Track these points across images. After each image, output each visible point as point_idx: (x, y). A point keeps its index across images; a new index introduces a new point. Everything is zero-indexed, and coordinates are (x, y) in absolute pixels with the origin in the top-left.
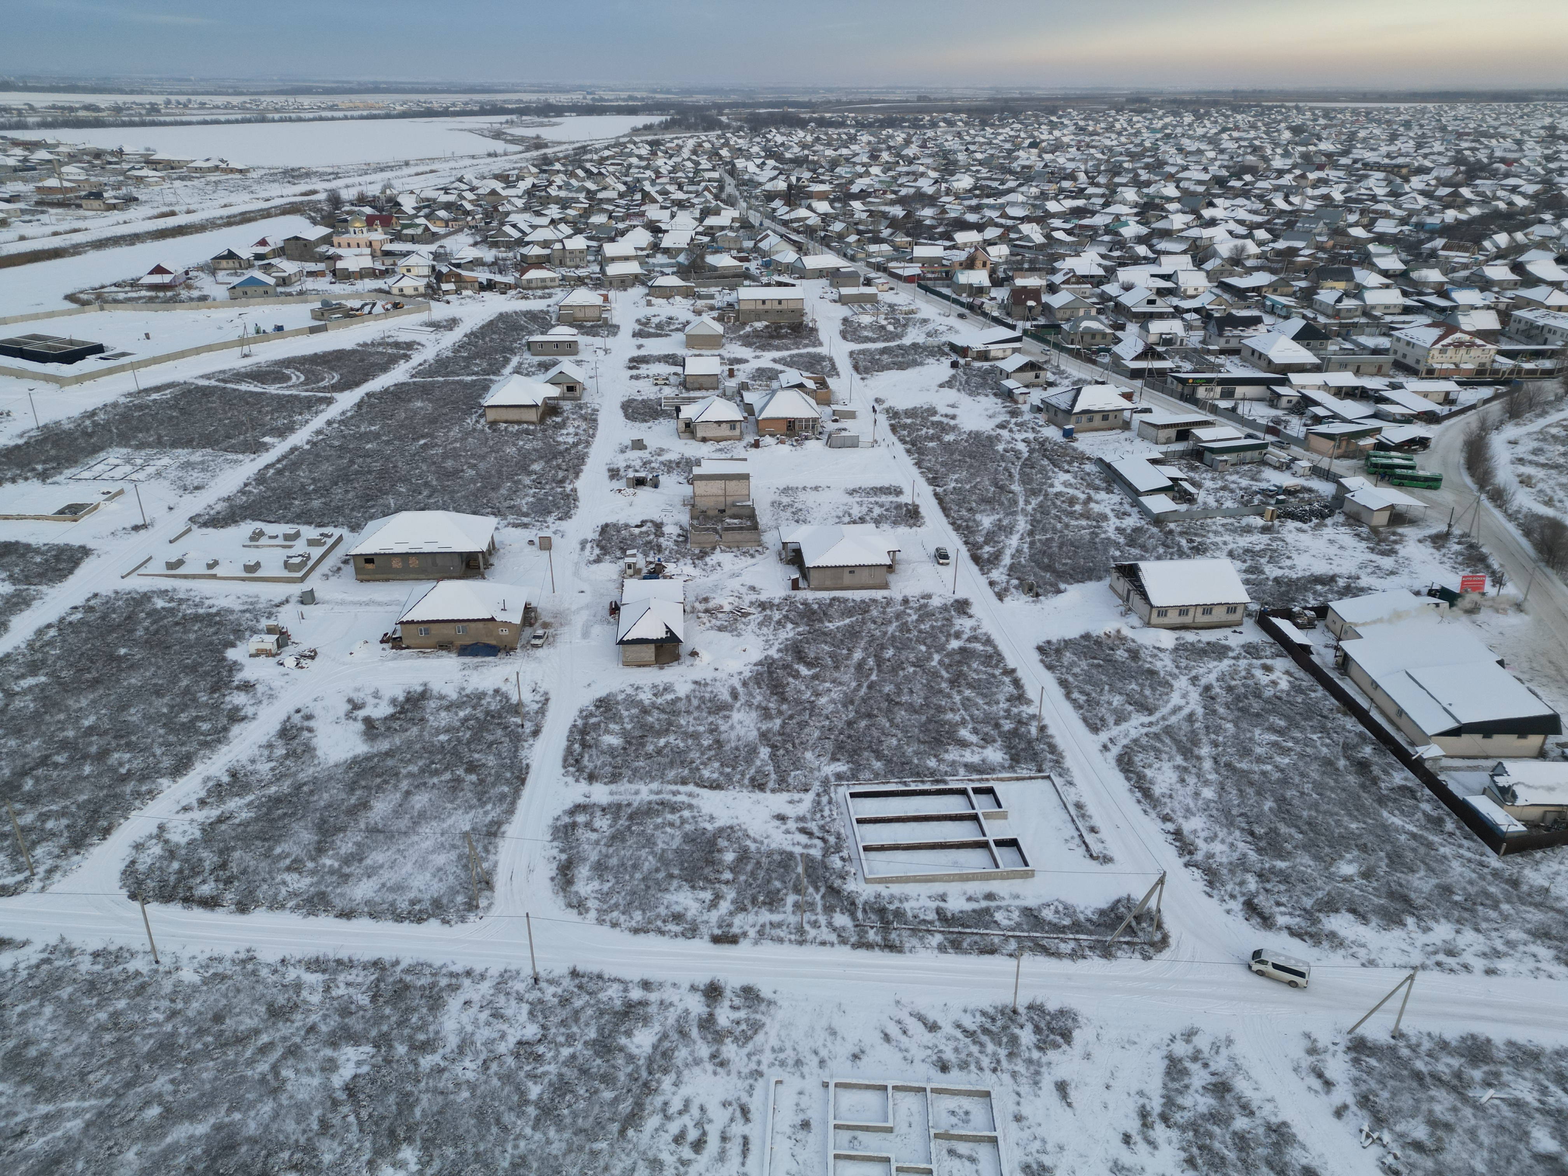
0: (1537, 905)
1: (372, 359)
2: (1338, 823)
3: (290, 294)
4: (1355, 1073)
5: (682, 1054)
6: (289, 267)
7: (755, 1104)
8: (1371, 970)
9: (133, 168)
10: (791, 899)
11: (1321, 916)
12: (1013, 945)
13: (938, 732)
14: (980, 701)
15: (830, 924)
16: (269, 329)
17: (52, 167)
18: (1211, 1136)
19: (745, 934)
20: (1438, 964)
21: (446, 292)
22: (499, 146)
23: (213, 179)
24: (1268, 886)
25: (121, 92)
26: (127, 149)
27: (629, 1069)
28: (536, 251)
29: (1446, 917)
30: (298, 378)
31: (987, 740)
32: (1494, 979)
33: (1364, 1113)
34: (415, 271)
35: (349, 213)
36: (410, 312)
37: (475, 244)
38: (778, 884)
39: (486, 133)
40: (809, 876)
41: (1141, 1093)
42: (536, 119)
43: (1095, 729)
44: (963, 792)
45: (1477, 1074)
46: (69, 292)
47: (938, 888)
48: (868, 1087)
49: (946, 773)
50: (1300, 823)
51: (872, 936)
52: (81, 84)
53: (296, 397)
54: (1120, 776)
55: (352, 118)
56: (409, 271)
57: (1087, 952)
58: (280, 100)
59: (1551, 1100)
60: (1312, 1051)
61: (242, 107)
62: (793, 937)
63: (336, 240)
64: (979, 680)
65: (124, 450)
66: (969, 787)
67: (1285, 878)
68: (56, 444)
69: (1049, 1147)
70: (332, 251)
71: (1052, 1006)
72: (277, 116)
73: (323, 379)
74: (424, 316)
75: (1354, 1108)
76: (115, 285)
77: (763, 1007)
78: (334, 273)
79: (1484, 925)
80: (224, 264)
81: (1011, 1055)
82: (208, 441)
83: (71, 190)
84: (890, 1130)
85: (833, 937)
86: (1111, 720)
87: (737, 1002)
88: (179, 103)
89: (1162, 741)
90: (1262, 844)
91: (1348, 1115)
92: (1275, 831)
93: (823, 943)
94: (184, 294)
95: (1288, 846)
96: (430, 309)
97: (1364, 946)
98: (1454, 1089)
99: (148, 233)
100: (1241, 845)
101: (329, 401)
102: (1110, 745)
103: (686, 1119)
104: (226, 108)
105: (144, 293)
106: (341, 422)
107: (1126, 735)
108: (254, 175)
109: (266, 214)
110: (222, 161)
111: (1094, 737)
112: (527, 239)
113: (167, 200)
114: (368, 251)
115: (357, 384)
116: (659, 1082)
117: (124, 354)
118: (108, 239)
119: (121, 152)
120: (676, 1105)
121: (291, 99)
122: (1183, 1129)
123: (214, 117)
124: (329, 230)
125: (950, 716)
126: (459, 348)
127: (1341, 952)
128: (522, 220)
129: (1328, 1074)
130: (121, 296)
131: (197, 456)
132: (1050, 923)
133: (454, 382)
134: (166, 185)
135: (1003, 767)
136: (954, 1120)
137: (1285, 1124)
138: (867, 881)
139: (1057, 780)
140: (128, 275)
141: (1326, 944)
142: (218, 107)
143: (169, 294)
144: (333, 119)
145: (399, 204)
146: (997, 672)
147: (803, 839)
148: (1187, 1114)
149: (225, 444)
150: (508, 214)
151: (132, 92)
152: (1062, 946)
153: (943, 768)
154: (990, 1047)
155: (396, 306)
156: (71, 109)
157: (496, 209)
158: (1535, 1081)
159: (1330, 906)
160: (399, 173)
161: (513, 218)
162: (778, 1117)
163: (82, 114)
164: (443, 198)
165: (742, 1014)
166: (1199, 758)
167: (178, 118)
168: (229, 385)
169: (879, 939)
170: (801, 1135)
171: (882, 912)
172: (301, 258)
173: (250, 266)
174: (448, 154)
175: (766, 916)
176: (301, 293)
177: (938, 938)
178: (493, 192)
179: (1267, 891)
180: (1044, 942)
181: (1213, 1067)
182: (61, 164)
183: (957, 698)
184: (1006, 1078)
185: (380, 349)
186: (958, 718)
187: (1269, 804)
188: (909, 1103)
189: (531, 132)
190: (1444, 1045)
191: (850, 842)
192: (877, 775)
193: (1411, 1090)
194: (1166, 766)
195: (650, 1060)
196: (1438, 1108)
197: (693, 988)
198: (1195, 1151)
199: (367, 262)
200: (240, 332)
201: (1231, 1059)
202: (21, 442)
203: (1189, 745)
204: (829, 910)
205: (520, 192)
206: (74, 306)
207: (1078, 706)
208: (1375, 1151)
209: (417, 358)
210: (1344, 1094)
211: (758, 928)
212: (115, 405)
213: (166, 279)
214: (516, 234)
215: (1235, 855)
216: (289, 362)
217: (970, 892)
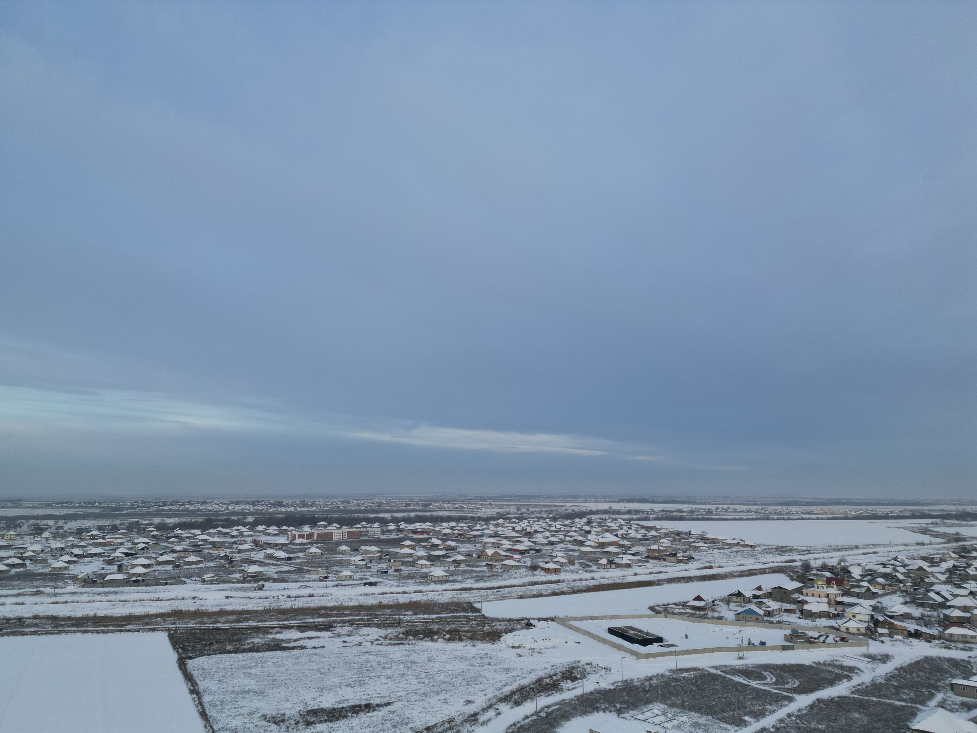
1: (823, 675)
3: (772, 622)
6: (773, 605)
9: (694, 542)
16: (757, 643)
17: (656, 539)
21: (882, 635)
22: (926, 538)
23: (735, 550)
25: (695, 503)
26: (692, 532)
28: (957, 613)
30: (771, 679)
34: (858, 617)
35: (815, 575)
36: (853, 645)
37: (905, 603)
39: (916, 530)
42: (956, 522)
46: (651, 605)
52: (678, 499)
53: (769, 692)
55: (822, 519)
56: (854, 616)
58: (778, 508)
61: (757, 512)
63: (805, 591)
65: (663, 706)
68: (629, 694)
70: (802, 598)
72: (776, 517)
73: (788, 683)
74: (863, 650)
76: (675, 604)
78: (802, 612)
80: (735, 599)
82: (710, 711)
83: (663, 551)
88: (723, 509)
94: (710, 614)
96: (868, 645)
99: (696, 577)
101: (791, 700)
104: (747, 512)
105: (689, 611)
106: (798, 717)
108: (759, 549)
109: (763, 572)
110: (742, 540)
112: (949, 604)
113: (709, 560)
114: (826, 600)
115: (811, 691)
117: (672, 645)
118: (675, 578)
119: (690, 533)
121: (785, 508)
123: (740, 517)
124: (801, 585)
126: (890, 677)
128: (946, 590)
130: (677, 611)
131: (703, 720)
133: (885, 704)
134: (710, 552)
140: (682, 600)
142: (743, 511)
143: (702, 613)
144: (810, 519)
145: (850, 572)
149: (720, 716)
150: (932, 584)
151: (700, 503)
155: (843, 639)
156: (671, 512)
157: (922, 580)
160: (851, 552)
161: (937, 587)
163: (675, 514)
164: (882, 570)
167: (721, 517)
168: (728, 676)
172: (782, 600)
173: (749, 601)
174: (887, 542)
176: (779, 622)
178: (921, 569)
182: (661, 538)
185: (830, 668)
189: (952, 530)
199: (824, 607)
200: (739, 642)
202: (612, 688)
205: (943, 570)
206: (652, 613)
209: (856, 680)
212: (663, 675)
213: (702, 604)
214: (939, 599)
216: (767, 667)
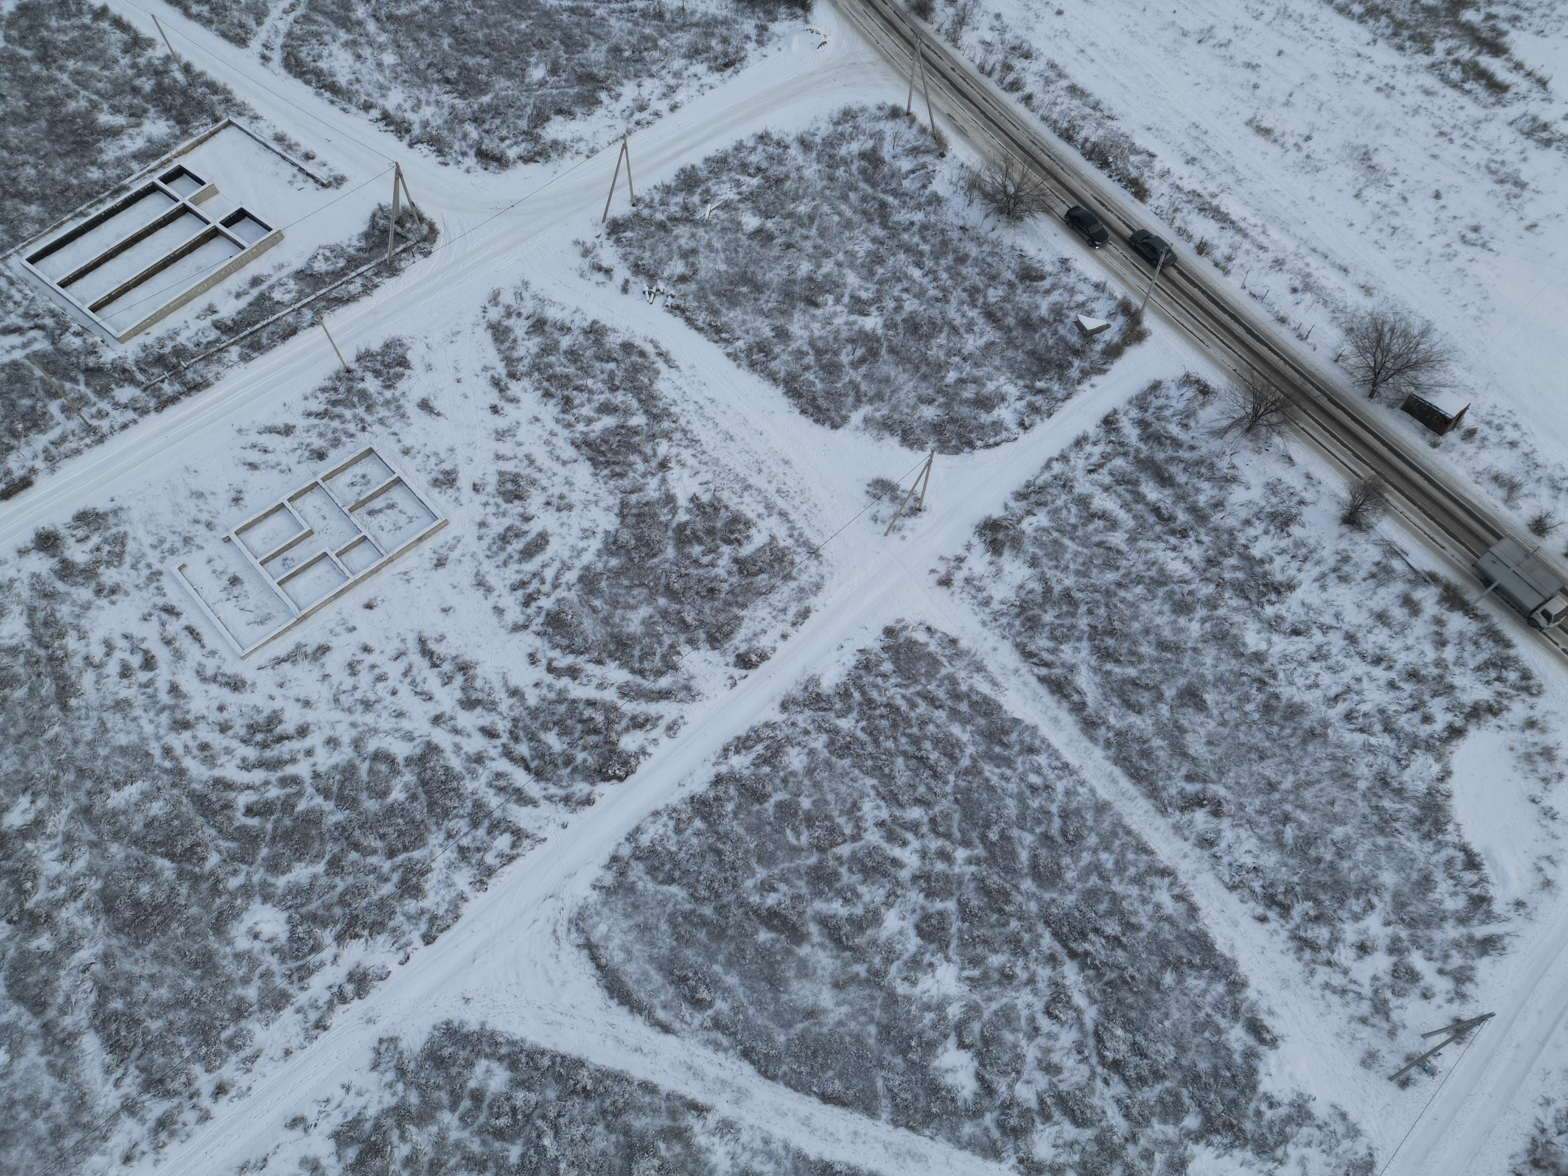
0: (681, 28)
2: (509, 29)
4: (621, 251)
5: (64, 612)
7: (173, 597)
8: (596, 158)
10: (54, 407)
11: (538, 130)
12: (308, 314)
13: (73, 132)
14: (95, 69)
15: (116, 405)
18: (550, 365)
19: (33, 471)
20: (638, 123)
24: (486, 126)
27: (22, 659)
29: (627, 77)
31: (137, 114)
32: (678, 112)
33: (641, 277)
38: (26, 402)
40: (54, 373)
41: (485, 369)
43: (241, 41)
44: (153, 189)
45: (696, 199)
47: (200, 303)
48: (266, 515)
49: (119, 178)
50: (481, 47)
51: (168, 389)
54: (298, 83)
57: (377, 280)
59: (744, 188)
60: (586, 253)
62: (88, 441)
64: (73, 41)
66: (155, 178)
67: (495, 111)
69: (443, 456)
71: (376, 346)
75: (632, 279)
77: (111, 520)
79: (654, 68)
81: (369, 408)
84: (311, 533)
85: (130, 415)
86: (251, 22)
87: (80, 533)
89: (315, 22)
90: (461, 87)
91: (632, 287)
92: (464, 68)
93: (124, 426)
95: (482, 77)
97: (581, 139)
98: (688, 220)
100: (445, 98)
102: (268, 53)
103: (118, 655)
107: (277, 32)
111: (245, 51)
116: (61, 647)
120: (97, 652)
122: (529, 374)
125: (71, 106)
127: (568, 155)
129: (605, 264)
132: (327, 273)
135: (176, 137)
136: (357, 489)
137: (594, 322)
138: (121, 340)
139: (241, 122)
141: (554, 155)
146: (87, 19)
147: (14, 339)
148: (526, 362)
152: (351, 287)
153: (112, 173)
154: (348, 414)
158: (732, 180)
159: (540, 118)
162: (205, 593)
165: (95, 539)
166: (360, 23)
169: (177, 387)
170: (236, 591)
171: (160, 360)
175: (40, 441)
177: (235, 351)
179: (487, 132)
180: (334, 294)
181: (525, 312)
183: (65, 78)
184: (377, 428)
186: (84, 103)
187: (446, 41)
188: (311, 503)
190: (668, 190)
191: (71, 313)
192: (42, 223)
193: (662, 240)
194: (335, 48)
195: (37, 639)
196: (682, 242)
197: (22, 552)
198: (546, 384)
201: (534, 297)
203: (342, 13)
204: (104, 392)
207: (207, 23)
208: (659, 300)
210: (622, 273)
211: (41, 456)
215: (446, 111)
217: (234, 289)
